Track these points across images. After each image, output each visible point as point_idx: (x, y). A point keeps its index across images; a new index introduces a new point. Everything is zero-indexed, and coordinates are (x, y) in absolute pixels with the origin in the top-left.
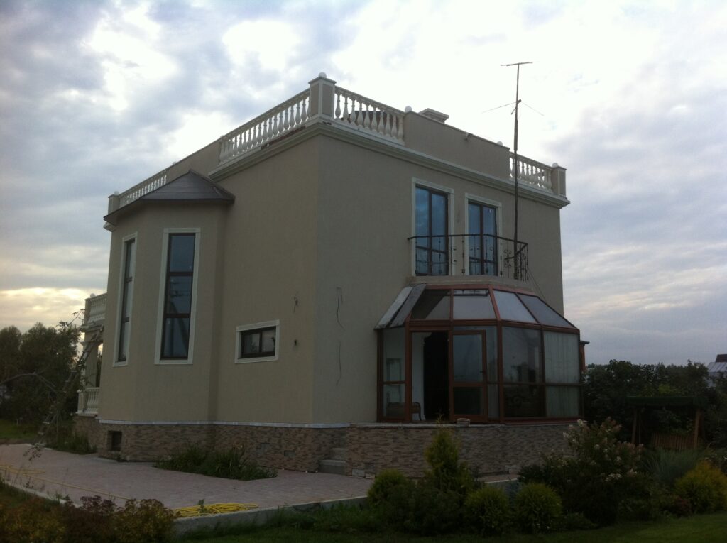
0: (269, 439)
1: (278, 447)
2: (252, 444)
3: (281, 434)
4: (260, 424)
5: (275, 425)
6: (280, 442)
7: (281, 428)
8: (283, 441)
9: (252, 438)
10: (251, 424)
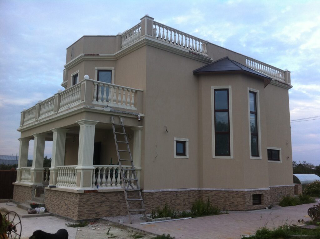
0: (282, 191)
1: (285, 193)
2: (275, 194)
3: (285, 189)
4: (279, 186)
5: (284, 186)
6: (285, 191)
7: (286, 187)
8: (286, 191)
9: (276, 192)
10: (275, 186)
